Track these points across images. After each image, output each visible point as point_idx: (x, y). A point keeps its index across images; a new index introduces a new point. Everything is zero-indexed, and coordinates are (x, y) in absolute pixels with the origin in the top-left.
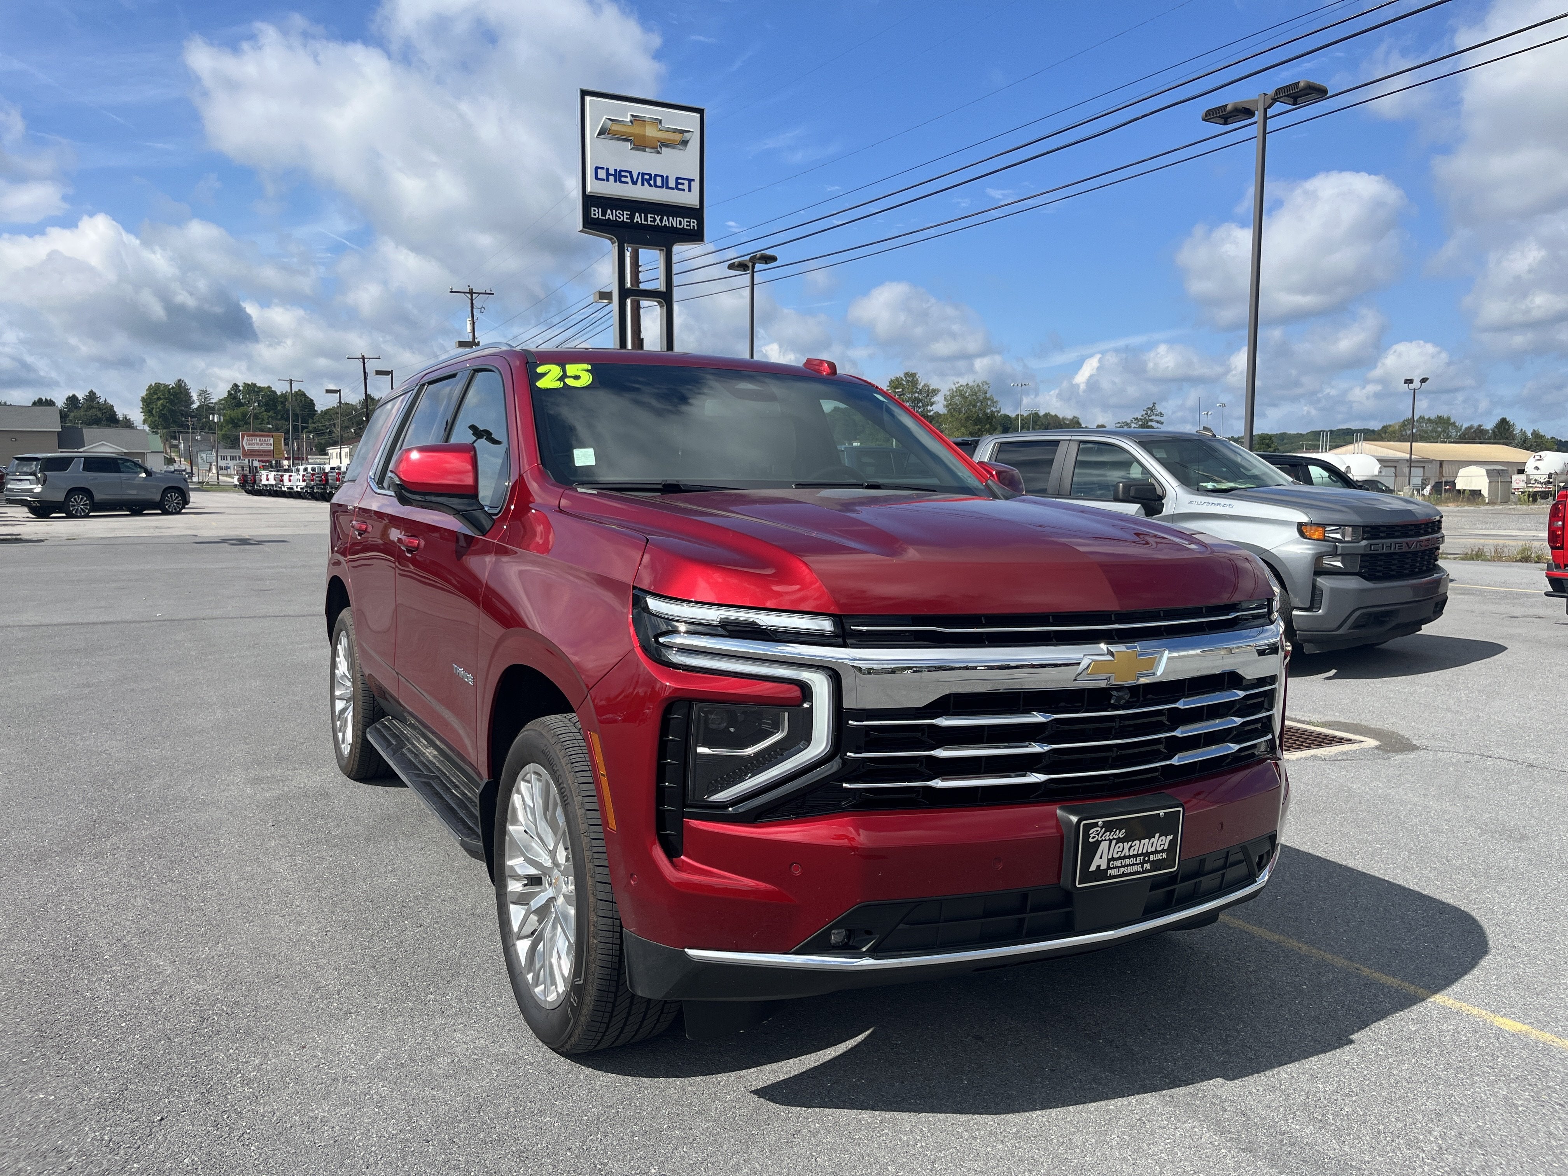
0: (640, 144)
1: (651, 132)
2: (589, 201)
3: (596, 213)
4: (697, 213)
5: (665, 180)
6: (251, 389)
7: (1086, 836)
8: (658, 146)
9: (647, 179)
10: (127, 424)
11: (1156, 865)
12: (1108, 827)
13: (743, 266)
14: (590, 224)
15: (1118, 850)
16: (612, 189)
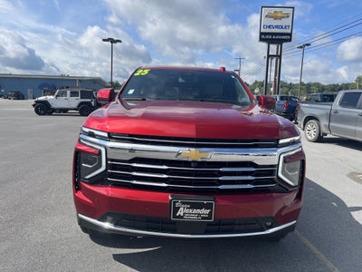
0: (276, 18)
1: (279, 15)
2: (261, 34)
3: (263, 37)
4: (290, 35)
5: (282, 27)
7: (174, 204)
8: (281, 18)
9: (277, 27)
11: (203, 218)
12: (183, 203)
13: (301, 47)
14: (261, 40)
15: (187, 211)
16: (268, 30)
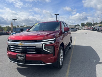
6: (88, 23)
7: (17, 56)
10: (80, 26)
